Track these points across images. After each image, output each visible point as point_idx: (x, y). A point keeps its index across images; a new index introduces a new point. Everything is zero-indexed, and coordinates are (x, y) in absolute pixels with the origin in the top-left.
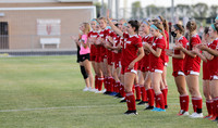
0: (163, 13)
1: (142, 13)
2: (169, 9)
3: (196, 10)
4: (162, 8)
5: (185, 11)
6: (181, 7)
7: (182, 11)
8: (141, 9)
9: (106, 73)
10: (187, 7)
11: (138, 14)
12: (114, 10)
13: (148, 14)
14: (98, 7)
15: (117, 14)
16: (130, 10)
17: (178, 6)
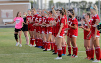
0: (65, 6)
2: (67, 4)
3: (81, 4)
4: (64, 3)
5: (76, 5)
6: (74, 3)
7: (74, 5)
8: (54, 4)
9: (36, 36)
10: (77, 3)
11: (52, 7)
12: (40, 4)
13: (57, 7)
14: (32, 3)
15: (41, 7)
16: (48, 5)
17: (72, 2)
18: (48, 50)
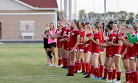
0: (99, 17)
1: (86, 17)
2: (103, 15)
3: (120, 15)
4: (99, 14)
5: (113, 16)
8: (85, 15)
10: (114, 13)
11: (83, 18)
13: (90, 18)
14: (58, 13)
15: (70, 18)
16: (78, 15)
17: (109, 13)
18: (78, 71)
